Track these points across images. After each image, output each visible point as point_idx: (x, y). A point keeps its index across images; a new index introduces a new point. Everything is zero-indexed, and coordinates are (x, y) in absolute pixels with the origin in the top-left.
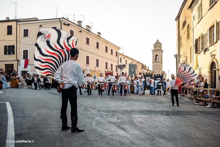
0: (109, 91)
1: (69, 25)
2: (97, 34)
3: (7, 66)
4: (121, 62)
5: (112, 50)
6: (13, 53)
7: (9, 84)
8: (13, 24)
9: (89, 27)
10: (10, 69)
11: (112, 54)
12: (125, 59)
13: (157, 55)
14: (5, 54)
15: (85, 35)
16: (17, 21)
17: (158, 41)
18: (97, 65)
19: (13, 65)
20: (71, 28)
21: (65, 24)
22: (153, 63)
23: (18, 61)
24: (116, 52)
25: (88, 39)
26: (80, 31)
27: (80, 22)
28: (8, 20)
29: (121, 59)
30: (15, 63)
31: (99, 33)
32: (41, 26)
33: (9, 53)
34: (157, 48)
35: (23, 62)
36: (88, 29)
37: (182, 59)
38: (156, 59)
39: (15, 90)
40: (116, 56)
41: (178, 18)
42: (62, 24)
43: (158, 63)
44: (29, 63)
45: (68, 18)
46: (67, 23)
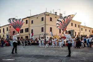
1: (49, 15)
4: (82, 30)
5: (76, 25)
9: (61, 14)
11: (76, 26)
12: (85, 28)
14: (26, 32)
16: (29, 17)
19: (28, 36)
21: (47, 15)
23: (30, 34)
24: (79, 25)
26: (56, 17)
29: (82, 29)
32: (37, 18)
36: (61, 16)
40: (79, 27)
44: (34, 35)
45: (51, 12)
46: (48, 14)
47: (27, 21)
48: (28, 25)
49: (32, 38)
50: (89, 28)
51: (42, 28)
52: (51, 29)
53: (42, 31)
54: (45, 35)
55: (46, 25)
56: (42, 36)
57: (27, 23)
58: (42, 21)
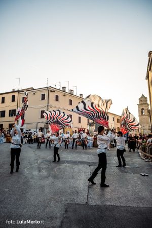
1: (54, 91)
2: (79, 96)
8: (16, 94)
9: (71, 90)
13: (143, 109)
14: (10, 116)
15: (68, 98)
16: (18, 91)
17: (143, 95)
18: (80, 122)
20: (56, 93)
21: (51, 91)
22: (139, 116)
23: (18, 121)
25: (71, 101)
26: (64, 95)
27: (64, 88)
28: (14, 91)
31: (81, 95)
32: (34, 94)
33: (12, 116)
34: (142, 102)
35: (21, 121)
36: (71, 92)
38: (142, 113)
41: (148, 77)
42: (50, 91)
43: (144, 117)
44: (25, 122)
45: (55, 86)
46: (53, 89)
47: (14, 97)
48: (15, 103)
49: (22, 128)
50: (113, 114)
51: (43, 112)
53: (43, 116)
54: (47, 124)
55: (49, 107)
56: (42, 125)
57: (13, 100)
58: (42, 99)
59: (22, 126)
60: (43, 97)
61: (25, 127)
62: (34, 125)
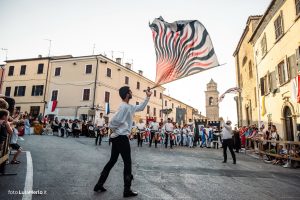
0: (151, 142)
1: (106, 62)
2: (138, 72)
3: (33, 109)
5: (155, 92)
6: (41, 94)
7: (32, 130)
8: (45, 62)
9: (128, 64)
10: (36, 112)
12: (172, 102)
13: (211, 98)
14: (33, 94)
15: (124, 74)
16: (49, 59)
17: (212, 80)
19: (39, 107)
20: (108, 66)
21: (102, 62)
22: (206, 107)
24: (161, 94)
26: (119, 70)
27: (119, 59)
28: (41, 58)
29: (166, 102)
30: (42, 106)
31: (141, 71)
32: (74, 64)
33: (37, 94)
34: (211, 89)
35: (50, 104)
36: (128, 67)
37: (245, 103)
38: (210, 103)
39: (39, 137)
41: (237, 53)
42: (99, 62)
43: (212, 108)
44: (58, 105)
46: (104, 59)
47: (41, 66)
48: (43, 76)
51: (87, 92)
52: (107, 94)
53: (86, 97)
54: (93, 109)
55: (97, 85)
56: (85, 111)
58: (87, 73)
59: (53, 110)
60: (89, 69)
61: (56, 112)
62: (73, 111)
